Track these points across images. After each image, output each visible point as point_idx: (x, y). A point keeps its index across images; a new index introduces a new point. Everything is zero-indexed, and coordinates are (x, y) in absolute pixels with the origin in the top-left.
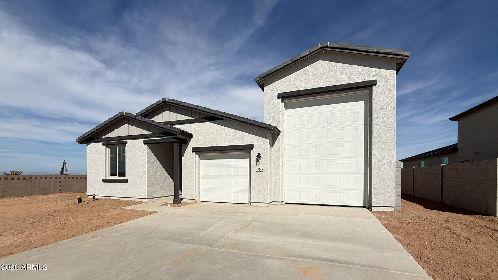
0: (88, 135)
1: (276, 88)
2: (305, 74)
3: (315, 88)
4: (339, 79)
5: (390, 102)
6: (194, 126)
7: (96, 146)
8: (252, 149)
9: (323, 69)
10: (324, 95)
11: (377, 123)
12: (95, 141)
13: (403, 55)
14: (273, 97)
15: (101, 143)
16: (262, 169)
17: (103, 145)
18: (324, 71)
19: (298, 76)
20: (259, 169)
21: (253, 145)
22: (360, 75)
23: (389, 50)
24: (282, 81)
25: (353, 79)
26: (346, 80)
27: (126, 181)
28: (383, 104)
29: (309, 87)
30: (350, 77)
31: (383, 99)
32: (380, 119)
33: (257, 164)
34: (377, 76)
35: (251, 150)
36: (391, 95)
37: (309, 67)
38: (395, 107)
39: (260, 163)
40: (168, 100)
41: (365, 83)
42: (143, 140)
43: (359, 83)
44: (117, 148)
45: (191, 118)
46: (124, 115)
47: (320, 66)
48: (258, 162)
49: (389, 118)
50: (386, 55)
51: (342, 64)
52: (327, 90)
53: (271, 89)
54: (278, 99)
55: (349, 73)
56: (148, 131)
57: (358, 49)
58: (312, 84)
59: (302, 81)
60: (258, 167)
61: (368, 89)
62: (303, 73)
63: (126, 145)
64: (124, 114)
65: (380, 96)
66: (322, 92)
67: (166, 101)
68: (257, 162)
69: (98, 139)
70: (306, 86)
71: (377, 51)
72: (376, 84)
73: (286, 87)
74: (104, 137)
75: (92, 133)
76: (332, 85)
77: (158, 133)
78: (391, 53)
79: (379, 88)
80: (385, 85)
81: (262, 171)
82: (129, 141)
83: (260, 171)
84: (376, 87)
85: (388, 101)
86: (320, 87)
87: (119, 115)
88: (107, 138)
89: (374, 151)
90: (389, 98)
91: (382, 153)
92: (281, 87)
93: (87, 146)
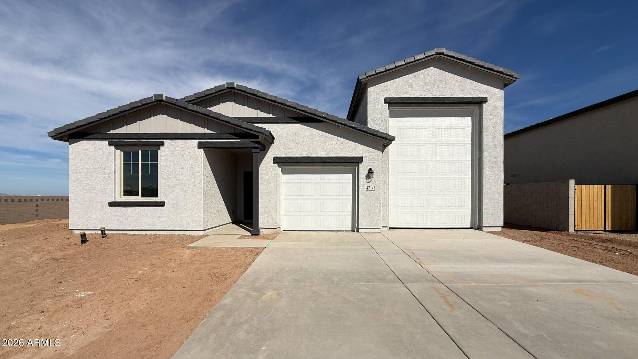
0: (78, 127)
1: (382, 91)
2: (415, 80)
3: (426, 97)
4: (452, 91)
5: (499, 121)
6: (276, 128)
7: (93, 146)
8: (361, 162)
9: (435, 77)
10: (435, 106)
11: (488, 142)
12: (91, 136)
13: (513, 76)
14: (378, 101)
15: (107, 142)
16: (374, 188)
17: (110, 145)
18: (436, 80)
19: (408, 81)
20: (370, 187)
21: (363, 157)
22: (472, 90)
23: (502, 69)
24: (389, 84)
25: (465, 93)
26: (459, 93)
27: (162, 204)
28: (493, 123)
29: (421, 96)
30: (462, 90)
31: (493, 118)
32: (490, 138)
33: (368, 181)
34: (487, 93)
35: (360, 164)
36: (499, 115)
37: (420, 73)
38: (503, 127)
39: (371, 180)
40: (237, 87)
41: (477, 99)
42: (198, 141)
43: (472, 98)
44: (140, 152)
45: (271, 116)
46: (163, 101)
47: (432, 73)
48: (369, 179)
49: (498, 137)
50: (499, 74)
51: (455, 75)
52: (440, 101)
53: (377, 92)
54: (384, 104)
55: (462, 87)
56: (206, 129)
57: (474, 62)
58: (424, 92)
59: (412, 87)
60: (368, 185)
61: (477, 106)
62: (413, 78)
63: (161, 147)
64: (164, 98)
65: (490, 114)
66: (435, 102)
67: (233, 88)
68: (367, 179)
69: (97, 134)
70: (417, 93)
71: (492, 68)
72: (487, 101)
73: (395, 92)
74: (111, 132)
75: (88, 124)
76: (445, 97)
77: (227, 133)
78: (503, 72)
79: (489, 106)
80: (494, 103)
81: (374, 190)
82: (166, 142)
83: (372, 189)
84: (487, 105)
85: (497, 120)
86: (432, 97)
87: (154, 98)
88: (119, 134)
89: (485, 170)
90: (498, 117)
91: (492, 172)
92: (388, 91)
93: (69, 145)
